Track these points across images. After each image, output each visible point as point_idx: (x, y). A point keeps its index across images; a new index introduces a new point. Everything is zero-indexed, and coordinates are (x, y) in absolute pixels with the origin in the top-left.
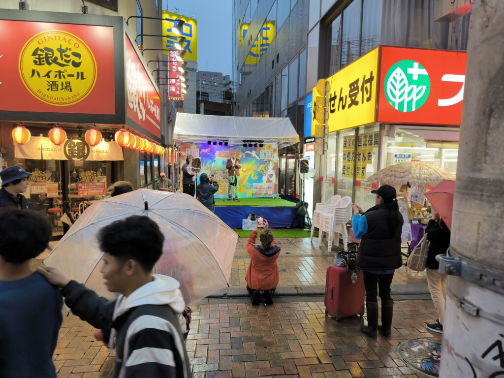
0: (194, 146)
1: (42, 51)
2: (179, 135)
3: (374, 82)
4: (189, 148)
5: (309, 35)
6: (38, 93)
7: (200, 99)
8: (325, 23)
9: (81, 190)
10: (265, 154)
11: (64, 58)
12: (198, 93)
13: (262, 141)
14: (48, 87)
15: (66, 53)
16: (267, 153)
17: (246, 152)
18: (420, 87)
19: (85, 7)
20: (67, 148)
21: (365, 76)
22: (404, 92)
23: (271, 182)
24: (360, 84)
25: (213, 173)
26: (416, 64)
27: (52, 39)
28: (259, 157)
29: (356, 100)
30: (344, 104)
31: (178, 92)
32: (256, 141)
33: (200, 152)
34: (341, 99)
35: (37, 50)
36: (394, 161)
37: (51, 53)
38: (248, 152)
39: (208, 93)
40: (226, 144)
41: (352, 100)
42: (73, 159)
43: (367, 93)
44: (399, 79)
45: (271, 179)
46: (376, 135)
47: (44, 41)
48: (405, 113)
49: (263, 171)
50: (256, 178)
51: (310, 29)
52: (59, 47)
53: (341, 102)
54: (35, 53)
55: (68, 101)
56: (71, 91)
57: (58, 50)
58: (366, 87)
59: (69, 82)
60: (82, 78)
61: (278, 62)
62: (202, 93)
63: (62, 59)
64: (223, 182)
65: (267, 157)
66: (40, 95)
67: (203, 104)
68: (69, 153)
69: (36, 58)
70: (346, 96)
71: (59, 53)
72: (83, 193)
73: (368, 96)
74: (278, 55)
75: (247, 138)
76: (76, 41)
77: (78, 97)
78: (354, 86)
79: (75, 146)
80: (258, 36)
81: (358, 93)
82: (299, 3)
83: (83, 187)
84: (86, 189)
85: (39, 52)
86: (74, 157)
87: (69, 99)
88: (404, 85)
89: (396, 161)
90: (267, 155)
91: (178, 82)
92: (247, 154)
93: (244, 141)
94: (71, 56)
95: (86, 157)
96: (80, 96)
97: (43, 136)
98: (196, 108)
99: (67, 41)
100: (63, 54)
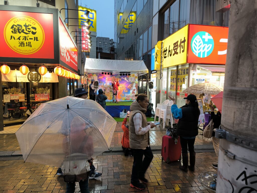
0: (95, 75)
1: (16, 26)
2: (87, 69)
3: (186, 43)
4: (93, 76)
5: (153, 18)
6: (14, 48)
7: (98, 51)
8: (161, 13)
9: (36, 97)
10: (131, 79)
11: (28, 30)
12: (97, 48)
13: (130, 73)
14: (19, 45)
15: (28, 27)
16: (132, 78)
17: (122, 78)
18: (209, 45)
19: (38, 4)
20: (29, 76)
21: (181, 40)
22: (201, 48)
23: (135, 93)
24: (179, 44)
25: (105, 89)
26: (207, 34)
27: (21, 20)
28: (128, 81)
29: (177, 52)
30: (171, 54)
31: (87, 48)
32: (126, 73)
33: (98, 78)
34: (169, 51)
35: (13, 25)
36: (196, 82)
37: (21, 27)
38: (123, 78)
39: (102, 48)
40: (111, 74)
41: (175, 52)
42: (33, 82)
43: (182, 48)
44: (198, 41)
45: (134, 92)
46: (187, 69)
47: (17, 21)
48: (202, 58)
49: (130, 88)
50: (127, 91)
51: (154, 15)
52: (25, 24)
53: (169, 52)
54: (12, 27)
55: (30, 52)
56: (31, 47)
57: (24, 26)
58: (182, 45)
59: (30, 42)
60: (37, 40)
61: (137, 32)
62: (99, 48)
63: (26, 30)
64: (110, 93)
65: (132, 80)
66: (15, 49)
67: (100, 54)
68: (30, 79)
69: (13, 30)
70: (172, 50)
71: (25, 27)
72: (38, 99)
73: (183, 49)
74: (138, 29)
75: (122, 71)
76: (33, 21)
77: (35, 50)
78: (176, 44)
79: (33, 75)
80: (127, 19)
81: (178, 48)
82: (148, 2)
83: (38, 96)
84: (39, 97)
85: (15, 27)
86: (33, 81)
87: (30, 51)
88: (201, 44)
89: (197, 82)
90: (132, 79)
91: (86, 42)
92: (122, 79)
93: (120, 72)
94: (31, 29)
95: (39, 80)
96: (36, 49)
97: (17, 70)
98: (96, 56)
99: (29, 21)
100: (27, 28)
